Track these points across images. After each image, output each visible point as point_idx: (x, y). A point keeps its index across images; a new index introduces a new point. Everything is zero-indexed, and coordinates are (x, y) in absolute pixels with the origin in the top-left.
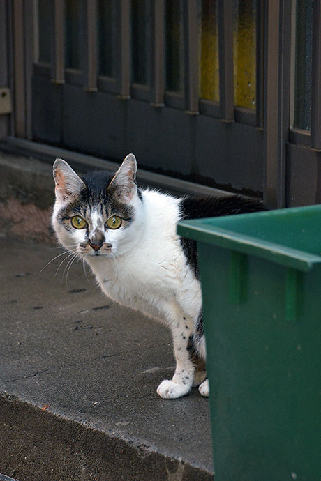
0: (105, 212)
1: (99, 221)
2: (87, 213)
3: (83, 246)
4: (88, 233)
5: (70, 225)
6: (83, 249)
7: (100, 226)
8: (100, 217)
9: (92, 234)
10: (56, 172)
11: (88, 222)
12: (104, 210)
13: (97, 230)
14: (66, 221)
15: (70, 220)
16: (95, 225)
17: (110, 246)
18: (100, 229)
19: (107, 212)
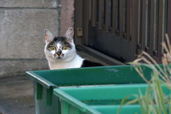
0: (62, 44)
1: (60, 46)
2: (56, 44)
3: (55, 55)
4: (56, 51)
5: (50, 49)
6: (55, 56)
7: (61, 48)
8: (60, 45)
9: (57, 50)
10: (45, 34)
11: (56, 47)
12: (62, 43)
13: (59, 49)
14: (49, 48)
15: (50, 48)
16: (58, 48)
17: (63, 55)
18: (60, 49)
19: (63, 44)
